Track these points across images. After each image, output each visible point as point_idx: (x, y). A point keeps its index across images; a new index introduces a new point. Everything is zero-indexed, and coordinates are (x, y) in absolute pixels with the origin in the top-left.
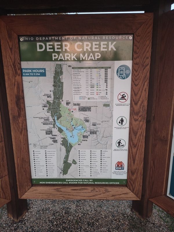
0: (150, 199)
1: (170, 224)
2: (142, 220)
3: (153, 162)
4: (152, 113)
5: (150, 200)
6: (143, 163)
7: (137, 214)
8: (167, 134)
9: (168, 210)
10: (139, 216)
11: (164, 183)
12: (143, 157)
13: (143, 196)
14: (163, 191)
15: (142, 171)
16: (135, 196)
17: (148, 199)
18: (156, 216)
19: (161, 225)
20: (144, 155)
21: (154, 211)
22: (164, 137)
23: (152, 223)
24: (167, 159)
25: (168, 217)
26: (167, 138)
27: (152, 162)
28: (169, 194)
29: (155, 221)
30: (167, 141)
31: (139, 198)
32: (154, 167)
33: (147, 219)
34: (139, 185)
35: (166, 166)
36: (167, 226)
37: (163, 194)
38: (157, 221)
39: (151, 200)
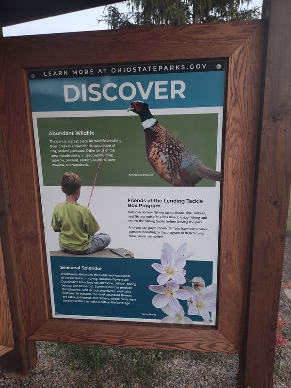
0: (29, 337)
1: (65, 356)
2: (23, 378)
3: (23, 277)
4: (5, 198)
5: (29, 339)
6: (5, 284)
7: (13, 375)
8: (36, 227)
9: (59, 338)
10: (17, 376)
11: (46, 301)
12: (4, 275)
13: (16, 339)
14: (47, 314)
15: (8, 299)
16: (4, 347)
17: (26, 339)
18: (44, 357)
19: (54, 366)
20: (4, 271)
21: (40, 352)
22: (31, 232)
23: (39, 374)
24: (42, 264)
25: (61, 348)
26: (37, 232)
27: (20, 277)
28: (55, 314)
29: (43, 367)
30: (36, 237)
31: (11, 347)
32: (26, 285)
33: (31, 373)
34: (7, 324)
35: (43, 275)
36: (61, 362)
37: (47, 317)
38: (47, 365)
39: (31, 338)
